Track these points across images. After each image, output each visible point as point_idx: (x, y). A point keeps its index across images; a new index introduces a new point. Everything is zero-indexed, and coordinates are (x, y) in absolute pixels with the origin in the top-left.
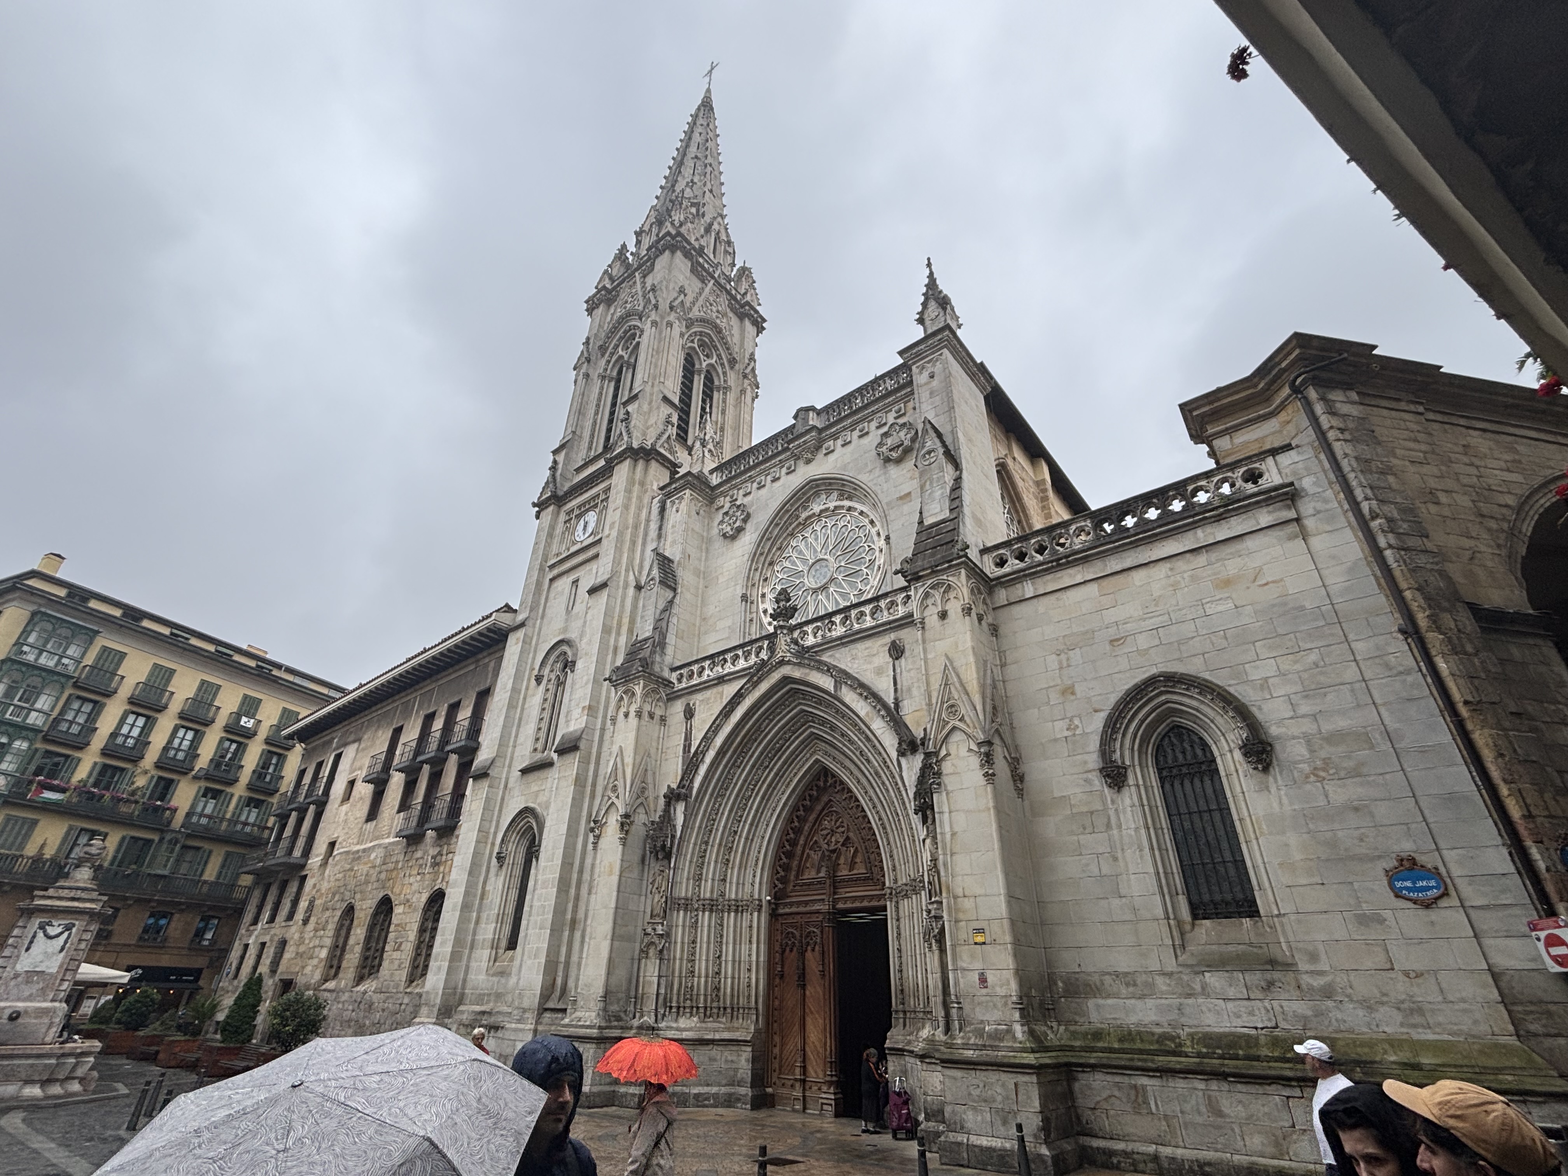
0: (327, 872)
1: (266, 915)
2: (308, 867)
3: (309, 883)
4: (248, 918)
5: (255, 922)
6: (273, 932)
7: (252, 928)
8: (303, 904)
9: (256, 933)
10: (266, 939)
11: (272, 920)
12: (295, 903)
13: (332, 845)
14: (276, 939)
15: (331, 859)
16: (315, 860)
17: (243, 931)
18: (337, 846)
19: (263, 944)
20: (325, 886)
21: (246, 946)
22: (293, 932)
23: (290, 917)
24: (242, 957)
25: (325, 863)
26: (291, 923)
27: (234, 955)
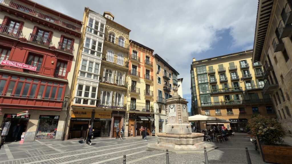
0: (285, 84)
1: (278, 102)
2: (279, 86)
3: (283, 89)
4: (275, 104)
5: (277, 104)
6: (282, 105)
7: (277, 106)
8: (285, 96)
9: (279, 107)
10: (282, 108)
11: (280, 103)
12: (283, 96)
13: (282, 76)
14: (284, 107)
15: (284, 80)
16: (280, 83)
17: (276, 108)
18: (283, 76)
19: (282, 109)
20: (287, 88)
21: (279, 111)
22: (287, 104)
23: (284, 100)
24: (280, 114)
25: (283, 82)
26: (285, 102)
27: (278, 113)
